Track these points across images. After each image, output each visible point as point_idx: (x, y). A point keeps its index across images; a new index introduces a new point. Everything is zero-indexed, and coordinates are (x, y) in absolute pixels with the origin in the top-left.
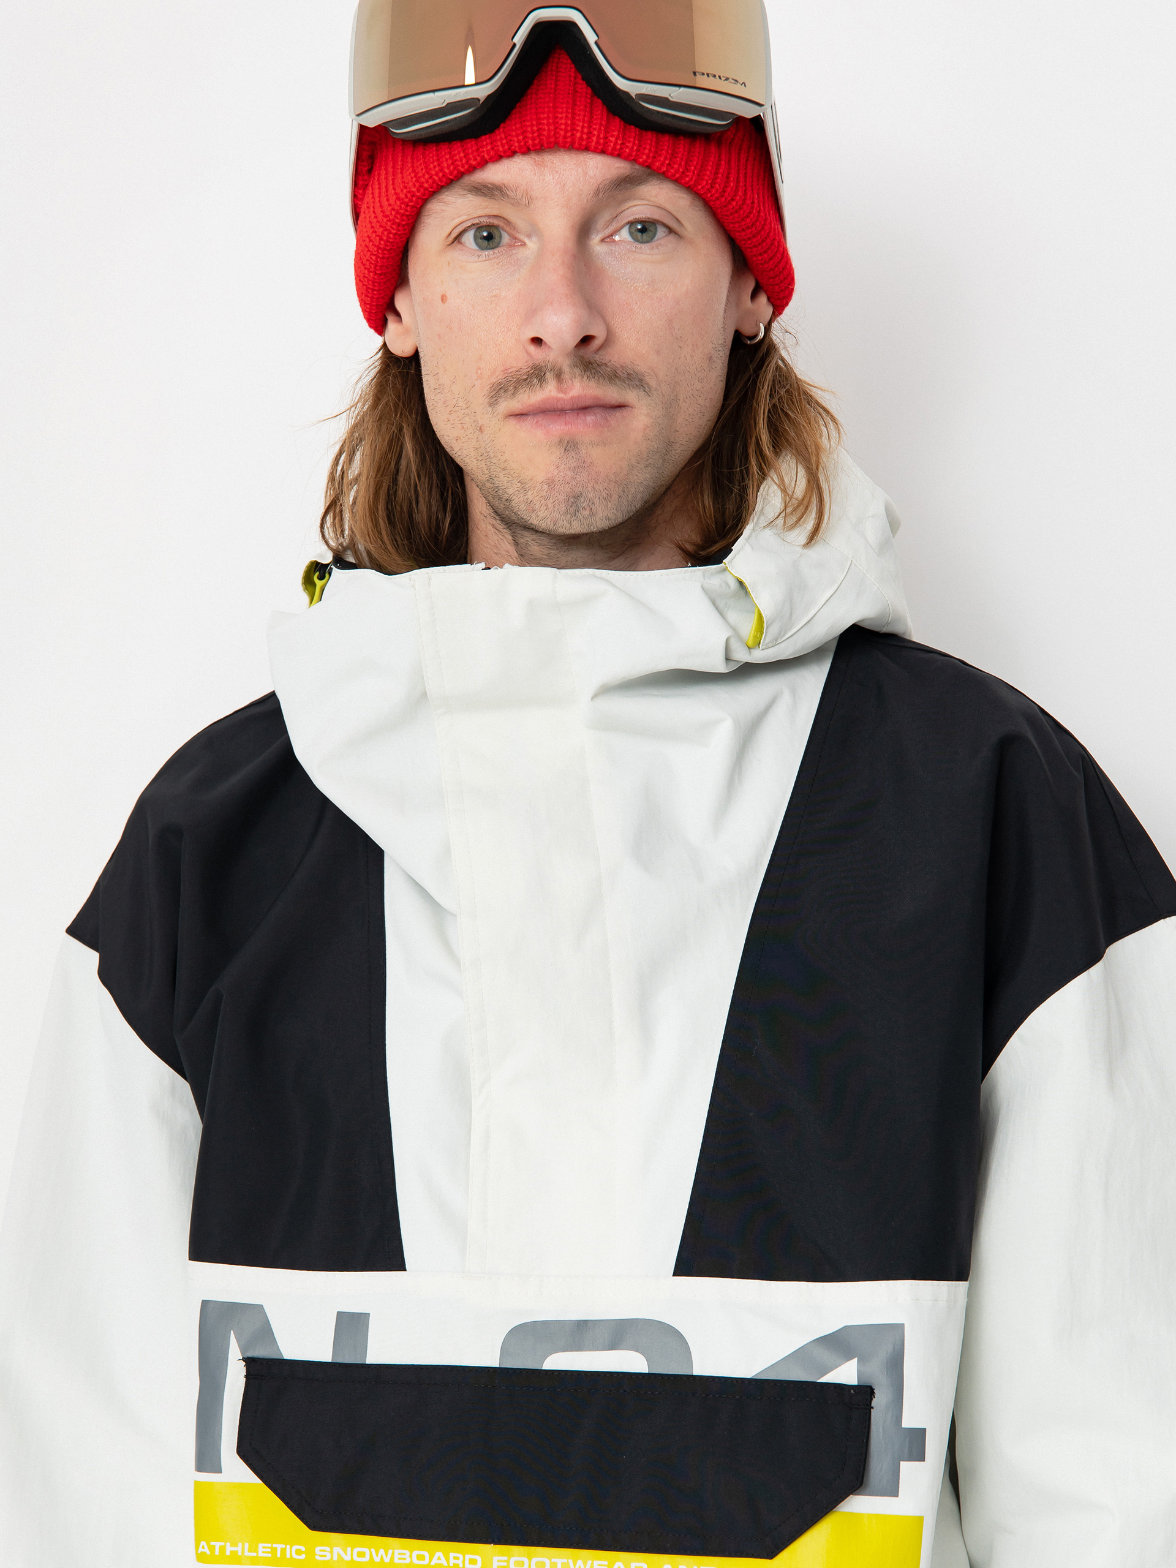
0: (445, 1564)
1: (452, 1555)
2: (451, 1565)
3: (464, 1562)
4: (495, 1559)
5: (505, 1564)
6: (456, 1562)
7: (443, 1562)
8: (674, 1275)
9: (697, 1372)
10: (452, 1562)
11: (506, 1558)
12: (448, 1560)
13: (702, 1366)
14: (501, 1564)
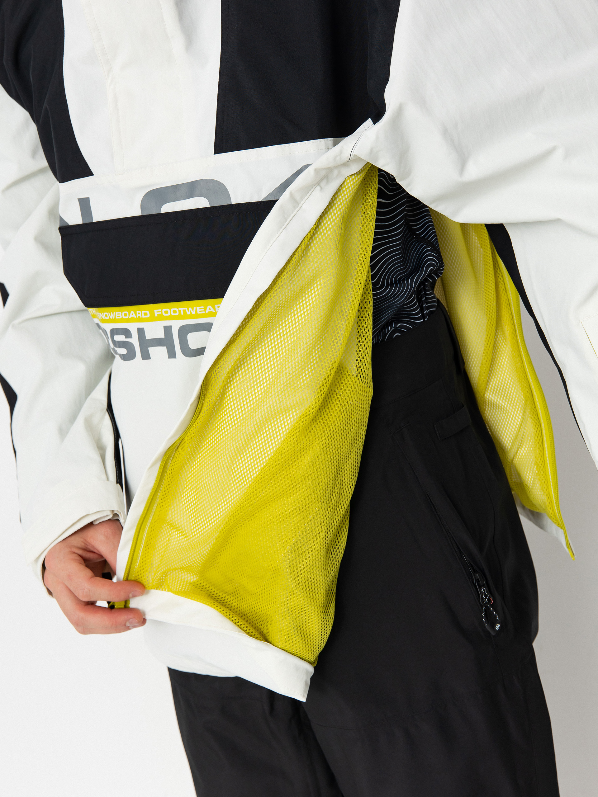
0: (135, 317)
1: (138, 312)
2: (138, 317)
3: (142, 315)
4: (156, 311)
5: (160, 313)
6: (139, 315)
7: (134, 316)
8: (215, 153)
9: (234, 202)
10: (138, 315)
11: (160, 310)
12: (136, 315)
13: (235, 200)
14: (158, 313)
